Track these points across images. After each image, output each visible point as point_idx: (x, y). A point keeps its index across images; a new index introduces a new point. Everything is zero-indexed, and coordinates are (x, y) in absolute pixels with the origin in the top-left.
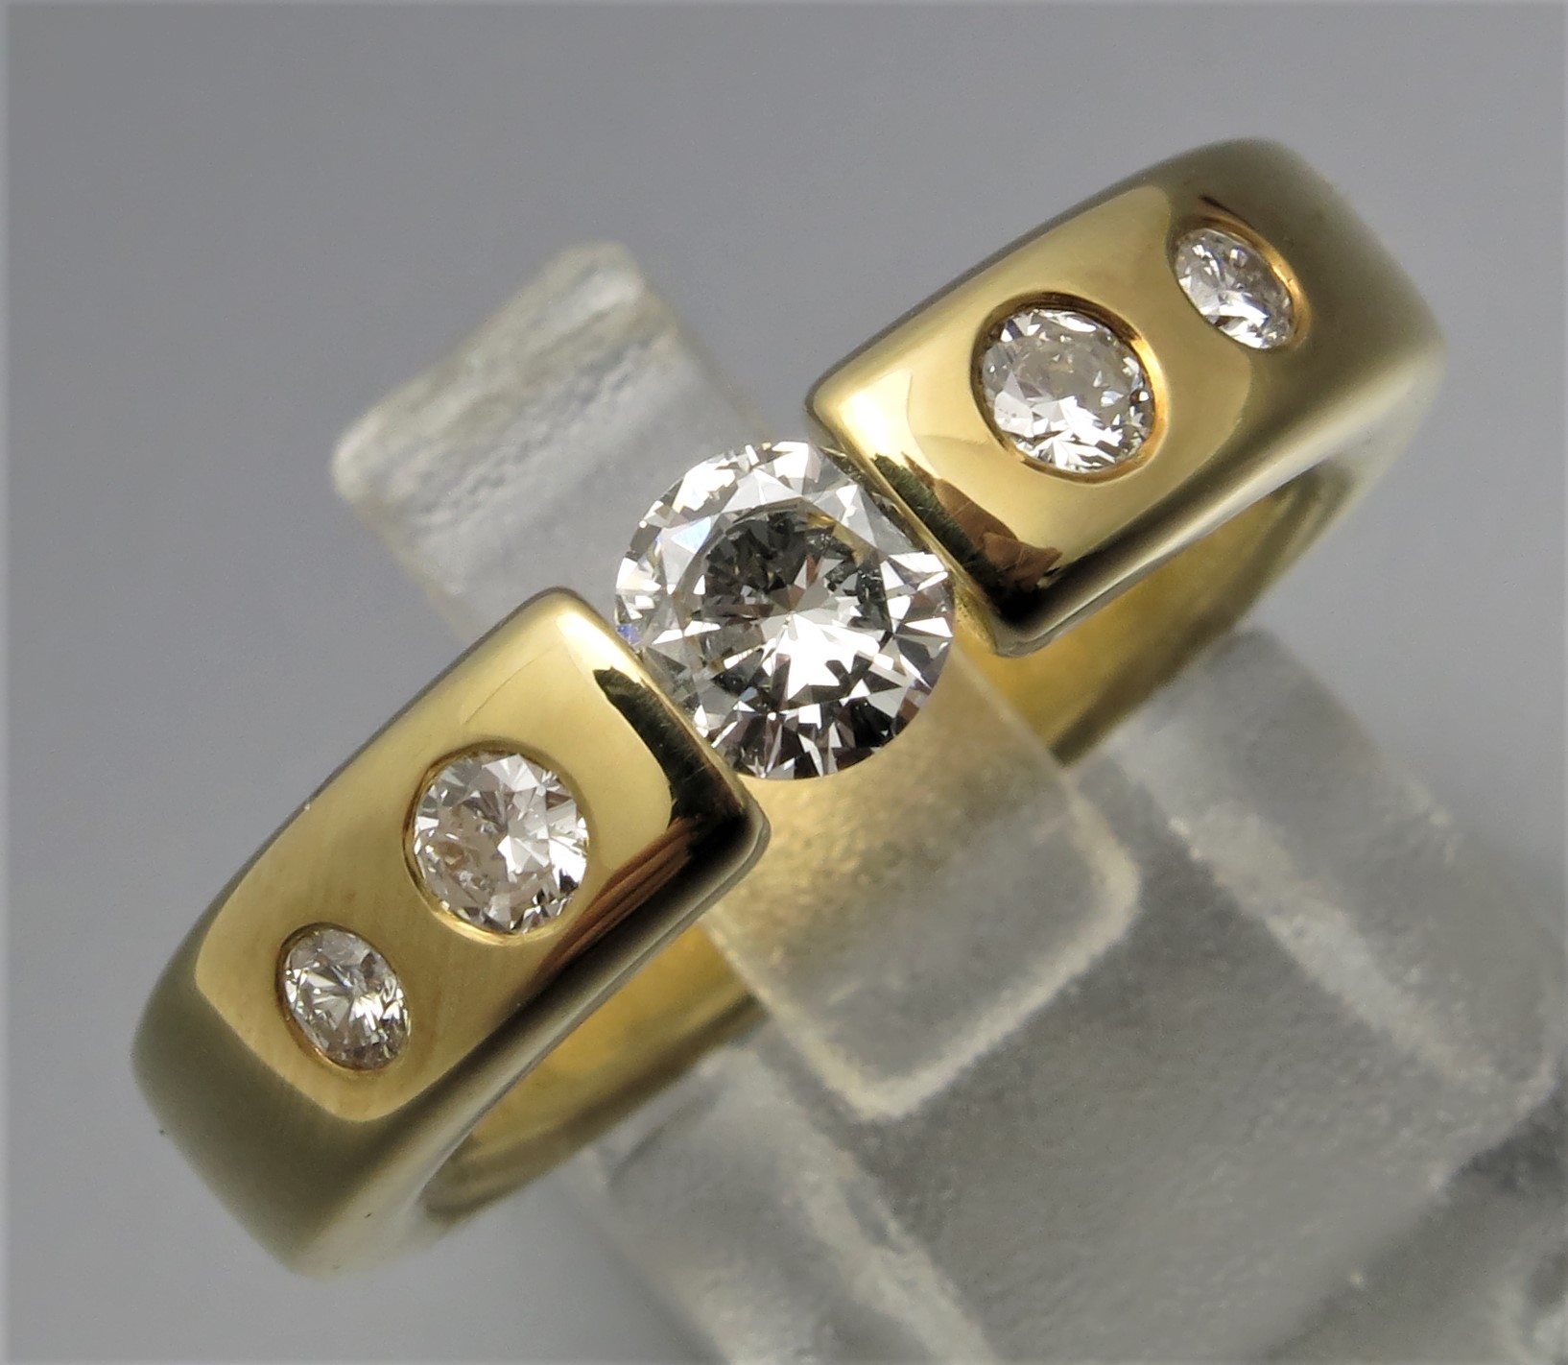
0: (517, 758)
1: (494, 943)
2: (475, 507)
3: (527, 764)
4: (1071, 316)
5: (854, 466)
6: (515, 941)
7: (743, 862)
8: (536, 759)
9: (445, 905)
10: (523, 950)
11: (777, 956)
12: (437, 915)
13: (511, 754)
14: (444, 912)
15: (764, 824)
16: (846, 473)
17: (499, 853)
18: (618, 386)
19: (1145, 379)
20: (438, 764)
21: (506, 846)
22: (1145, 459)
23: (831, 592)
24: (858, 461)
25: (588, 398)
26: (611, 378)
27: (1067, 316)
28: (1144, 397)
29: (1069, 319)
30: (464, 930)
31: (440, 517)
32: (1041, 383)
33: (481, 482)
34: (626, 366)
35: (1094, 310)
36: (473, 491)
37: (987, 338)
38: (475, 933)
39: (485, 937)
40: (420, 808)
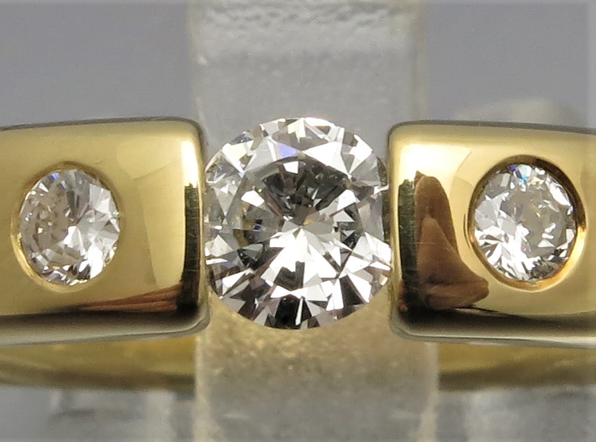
0: (108, 193)
1: (28, 274)
2: (242, 27)
3: (110, 200)
4: (560, 188)
5: (386, 179)
6: (39, 280)
7: (180, 330)
8: (117, 201)
9: (20, 236)
10: (40, 289)
11: (217, 372)
12: (12, 237)
13: (108, 189)
14: (16, 238)
15: (206, 316)
16: (381, 180)
17: (67, 230)
18: (361, 24)
19: (571, 247)
20: (69, 164)
21: (72, 229)
22: (537, 288)
23: (333, 231)
24: (390, 178)
25: (342, 18)
26: (364, 17)
27: (557, 187)
28: (563, 255)
29: (558, 189)
30: (19, 255)
31: (222, 19)
32: (518, 209)
33: (258, 17)
34: (375, 16)
35: (572, 193)
36: (248, 19)
37: (507, 166)
38: (24, 262)
39: (27, 267)
40: (45, 178)
